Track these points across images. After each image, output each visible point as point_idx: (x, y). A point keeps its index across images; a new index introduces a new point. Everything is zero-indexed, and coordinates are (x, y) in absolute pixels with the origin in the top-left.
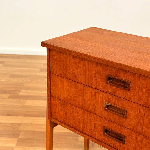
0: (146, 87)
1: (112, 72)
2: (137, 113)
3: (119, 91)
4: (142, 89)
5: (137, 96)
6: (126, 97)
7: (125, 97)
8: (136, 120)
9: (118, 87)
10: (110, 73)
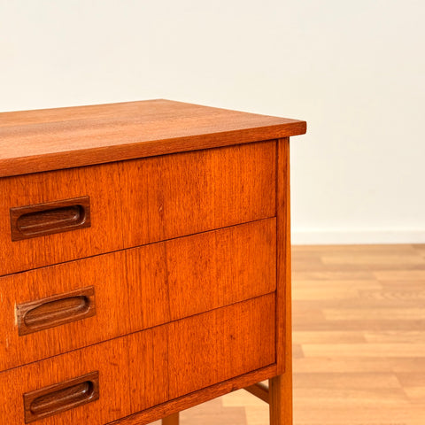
0: (132, 192)
1: (27, 195)
2: (122, 278)
3: (61, 244)
4: (122, 202)
5: (113, 230)
6: (84, 250)
7: (81, 250)
8: (121, 301)
9: (53, 233)
10: (20, 200)
